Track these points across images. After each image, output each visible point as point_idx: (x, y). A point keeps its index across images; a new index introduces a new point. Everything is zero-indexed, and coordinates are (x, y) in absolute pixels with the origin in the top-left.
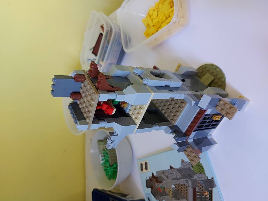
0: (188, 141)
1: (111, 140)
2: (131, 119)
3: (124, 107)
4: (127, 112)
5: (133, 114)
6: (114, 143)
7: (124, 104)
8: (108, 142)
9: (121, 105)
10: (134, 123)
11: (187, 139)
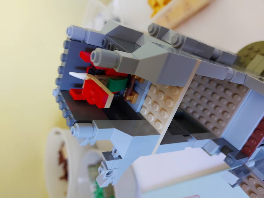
0: (247, 167)
1: (107, 169)
2: (148, 124)
3: (131, 101)
4: (138, 110)
5: (150, 113)
6: (112, 175)
7: (131, 95)
8: (101, 172)
9: (126, 97)
10: (154, 132)
11: (246, 162)
